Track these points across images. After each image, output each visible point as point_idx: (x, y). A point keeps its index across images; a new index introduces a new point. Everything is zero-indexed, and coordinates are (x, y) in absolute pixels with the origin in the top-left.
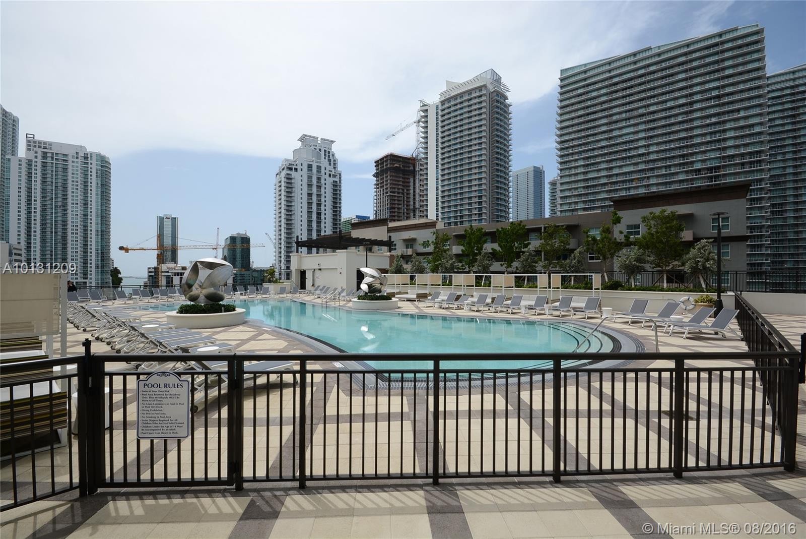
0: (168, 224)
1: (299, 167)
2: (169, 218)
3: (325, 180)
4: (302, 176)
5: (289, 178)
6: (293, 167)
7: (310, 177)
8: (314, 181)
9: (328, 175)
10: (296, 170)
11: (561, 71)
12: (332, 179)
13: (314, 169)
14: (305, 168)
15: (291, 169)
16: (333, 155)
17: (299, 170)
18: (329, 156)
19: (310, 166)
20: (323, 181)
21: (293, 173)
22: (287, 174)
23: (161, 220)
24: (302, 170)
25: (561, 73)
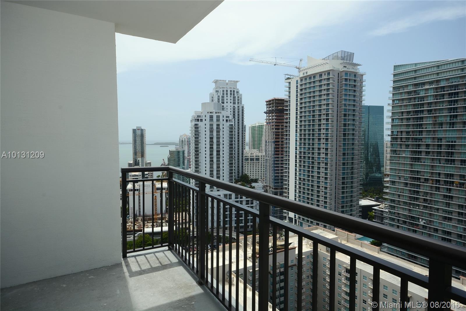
0: (138, 133)
1: (204, 118)
2: (139, 130)
3: (223, 125)
4: (205, 125)
5: (196, 127)
6: (200, 119)
7: (211, 125)
8: (215, 127)
9: (225, 120)
10: (202, 120)
11: (395, 66)
12: (228, 124)
13: (215, 119)
14: (208, 118)
15: (198, 120)
16: (238, 92)
17: (204, 120)
18: (234, 94)
19: (211, 117)
20: (221, 127)
21: (199, 123)
22: (195, 124)
23: (134, 131)
24: (205, 120)
25: (394, 68)
